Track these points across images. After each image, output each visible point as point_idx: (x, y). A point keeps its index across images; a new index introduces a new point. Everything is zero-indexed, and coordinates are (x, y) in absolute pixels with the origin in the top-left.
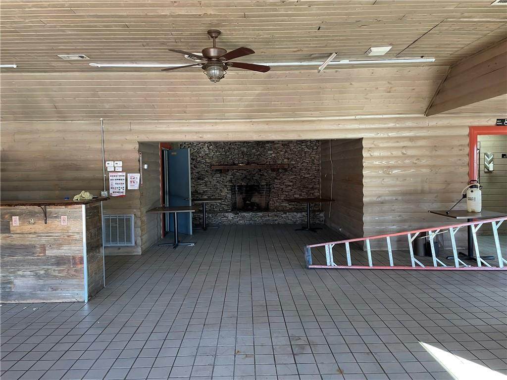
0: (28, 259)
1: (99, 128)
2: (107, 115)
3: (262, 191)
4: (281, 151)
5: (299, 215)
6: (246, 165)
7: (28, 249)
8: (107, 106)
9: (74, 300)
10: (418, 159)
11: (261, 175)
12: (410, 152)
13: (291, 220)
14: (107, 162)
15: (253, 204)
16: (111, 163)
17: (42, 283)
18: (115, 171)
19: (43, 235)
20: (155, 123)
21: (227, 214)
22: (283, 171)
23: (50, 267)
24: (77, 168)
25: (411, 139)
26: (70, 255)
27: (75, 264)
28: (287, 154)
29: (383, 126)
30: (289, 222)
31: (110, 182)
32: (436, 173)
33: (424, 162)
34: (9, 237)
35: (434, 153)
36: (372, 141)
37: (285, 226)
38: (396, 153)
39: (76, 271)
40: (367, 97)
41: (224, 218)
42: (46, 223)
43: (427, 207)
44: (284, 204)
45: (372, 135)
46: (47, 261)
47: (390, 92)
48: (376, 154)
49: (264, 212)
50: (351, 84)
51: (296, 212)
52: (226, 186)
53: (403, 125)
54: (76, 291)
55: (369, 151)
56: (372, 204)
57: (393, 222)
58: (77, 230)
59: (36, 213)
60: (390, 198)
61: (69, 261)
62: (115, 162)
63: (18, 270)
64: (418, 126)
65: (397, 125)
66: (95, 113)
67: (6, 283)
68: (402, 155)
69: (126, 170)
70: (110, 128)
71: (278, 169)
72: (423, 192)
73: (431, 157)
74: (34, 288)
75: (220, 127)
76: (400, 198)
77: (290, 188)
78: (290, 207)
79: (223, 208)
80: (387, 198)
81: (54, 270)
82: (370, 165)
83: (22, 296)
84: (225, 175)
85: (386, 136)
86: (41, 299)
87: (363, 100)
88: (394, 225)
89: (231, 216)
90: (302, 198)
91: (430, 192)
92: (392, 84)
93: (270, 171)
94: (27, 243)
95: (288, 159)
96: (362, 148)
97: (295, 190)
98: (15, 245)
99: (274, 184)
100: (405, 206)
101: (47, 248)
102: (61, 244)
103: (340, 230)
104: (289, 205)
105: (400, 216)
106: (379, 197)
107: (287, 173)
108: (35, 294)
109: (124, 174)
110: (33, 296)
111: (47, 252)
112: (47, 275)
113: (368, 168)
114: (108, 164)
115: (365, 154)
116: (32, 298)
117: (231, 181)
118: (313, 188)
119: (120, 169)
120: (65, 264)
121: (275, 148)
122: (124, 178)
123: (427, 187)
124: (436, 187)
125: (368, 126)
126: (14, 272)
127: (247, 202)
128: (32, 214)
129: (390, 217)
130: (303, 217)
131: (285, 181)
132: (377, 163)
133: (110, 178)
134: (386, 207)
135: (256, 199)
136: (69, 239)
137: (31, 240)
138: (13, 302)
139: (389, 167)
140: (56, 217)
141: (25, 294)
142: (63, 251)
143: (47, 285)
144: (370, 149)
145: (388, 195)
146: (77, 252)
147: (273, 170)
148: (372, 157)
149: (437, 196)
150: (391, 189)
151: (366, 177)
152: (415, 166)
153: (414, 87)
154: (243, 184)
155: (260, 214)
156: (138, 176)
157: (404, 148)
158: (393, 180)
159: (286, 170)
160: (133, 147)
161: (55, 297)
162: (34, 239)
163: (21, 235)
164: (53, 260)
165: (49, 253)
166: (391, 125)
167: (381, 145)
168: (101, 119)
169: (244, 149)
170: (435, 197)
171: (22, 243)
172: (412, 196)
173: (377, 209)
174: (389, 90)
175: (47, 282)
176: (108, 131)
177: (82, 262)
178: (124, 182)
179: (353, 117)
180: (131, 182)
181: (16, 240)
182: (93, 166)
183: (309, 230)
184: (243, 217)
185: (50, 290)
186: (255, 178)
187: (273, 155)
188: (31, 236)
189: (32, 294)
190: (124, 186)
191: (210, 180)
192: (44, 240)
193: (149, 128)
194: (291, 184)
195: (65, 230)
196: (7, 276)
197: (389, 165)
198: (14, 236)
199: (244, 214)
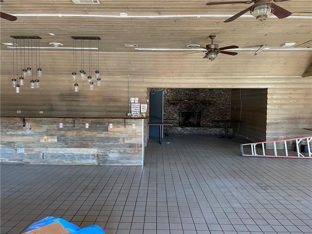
0: (116, 144)
1: (127, 80)
2: (132, 74)
3: (195, 115)
4: (208, 93)
5: (218, 129)
6: (188, 100)
7: (116, 139)
8: (134, 69)
9: (137, 165)
10: (297, 100)
11: (196, 106)
12: (293, 96)
13: (214, 132)
14: (131, 98)
15: (190, 123)
16: (133, 98)
17: (122, 156)
18: (134, 103)
19: (123, 133)
20: (156, 78)
21: (177, 128)
22: (209, 105)
23: (126, 148)
24: (115, 101)
25: (294, 89)
26: (135, 143)
27: (138, 147)
28: (211, 95)
29: (278, 82)
30: (212, 133)
31: (132, 108)
32: (307, 108)
33: (301, 102)
34: (107, 133)
35: (306, 97)
36: (273, 90)
37: (211, 135)
38: (285, 97)
39: (138, 151)
40: (272, 66)
41: (176, 130)
42: (125, 127)
43: (301, 126)
44: (209, 123)
45: (273, 87)
46: (125, 145)
47: (285, 64)
48: (275, 97)
49: (198, 127)
50: (266, 60)
51: (217, 128)
52: (176, 112)
53: (290, 82)
54: (138, 161)
55: (271, 95)
56: (271, 124)
57: (282, 134)
58: (140, 131)
59: (121, 122)
60: (281, 121)
61: (135, 146)
62: (135, 98)
63: (111, 150)
64: (298, 82)
65: (287, 82)
66: (126, 72)
67: (105, 155)
68: (288, 98)
69: (140, 102)
70: (133, 80)
71: (206, 103)
72: (299, 118)
73: (305, 99)
74: (118, 158)
75: (190, 81)
76: (287, 121)
77: (213, 114)
78: (212, 125)
79: (174, 124)
80: (280, 121)
81: (128, 150)
82: (271, 103)
83: (112, 162)
84: (176, 106)
85: (280, 87)
86: (121, 164)
87: (269, 68)
88: (283, 136)
89: (179, 129)
90: (219, 120)
91: (303, 118)
92: (287, 60)
93: (201, 105)
94: (116, 137)
95: (212, 98)
96: (267, 93)
97: (215, 115)
98: (110, 137)
99: (203, 112)
100: (290, 126)
101: (125, 139)
102: (132, 138)
103: (247, 138)
104: (212, 124)
105: (286, 131)
106: (276, 120)
107: (211, 106)
108: (119, 161)
109: (139, 104)
110: (117, 162)
111: (125, 141)
112: (125, 152)
113: (270, 104)
114: (131, 99)
115: (268, 97)
116: (117, 163)
117: (179, 109)
118: (226, 115)
119: (137, 102)
120: (133, 147)
121: (205, 92)
122: (139, 106)
123: (301, 116)
124: (307, 115)
125: (271, 82)
126: (109, 150)
127: (187, 121)
128: (119, 123)
129: (281, 131)
130: (220, 131)
131: (210, 110)
132: (275, 102)
133: (132, 106)
134: (278, 126)
135: (191, 120)
136: (136, 136)
137: (117, 135)
138: (108, 165)
139: (281, 104)
140: (130, 125)
141: (114, 161)
142: (133, 141)
143: (125, 157)
144: (271, 94)
145: (280, 119)
146: (139, 142)
147: (203, 104)
148: (272, 99)
149: (307, 120)
150: (282, 116)
151: (268, 109)
152: (296, 104)
153: (299, 62)
154: (186, 111)
155: (196, 128)
156: (146, 105)
157: (290, 94)
158: (283, 111)
159: (211, 104)
160: (144, 91)
161: (128, 163)
162: (119, 135)
163: (113, 133)
164: (128, 145)
165: (126, 141)
166: (284, 81)
167: (278, 92)
168: (129, 75)
169: (187, 92)
170: (306, 121)
171: (114, 136)
172: (294, 120)
173: (273, 126)
174: (285, 63)
175: (124, 156)
176: (131, 82)
177: (141, 147)
178: (139, 109)
179: (263, 77)
180: (143, 109)
181: (111, 135)
182: (123, 100)
183: (227, 138)
184: (187, 130)
185: (126, 159)
186: (192, 108)
187: (203, 95)
188: (118, 133)
189: (117, 161)
190: (139, 110)
191: (168, 109)
192: (124, 135)
193: (153, 80)
194: (213, 112)
195: (134, 131)
196: (106, 152)
197: (282, 103)
198: (110, 133)
199: (187, 128)
